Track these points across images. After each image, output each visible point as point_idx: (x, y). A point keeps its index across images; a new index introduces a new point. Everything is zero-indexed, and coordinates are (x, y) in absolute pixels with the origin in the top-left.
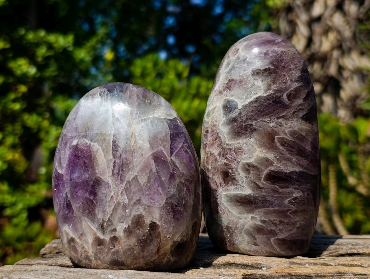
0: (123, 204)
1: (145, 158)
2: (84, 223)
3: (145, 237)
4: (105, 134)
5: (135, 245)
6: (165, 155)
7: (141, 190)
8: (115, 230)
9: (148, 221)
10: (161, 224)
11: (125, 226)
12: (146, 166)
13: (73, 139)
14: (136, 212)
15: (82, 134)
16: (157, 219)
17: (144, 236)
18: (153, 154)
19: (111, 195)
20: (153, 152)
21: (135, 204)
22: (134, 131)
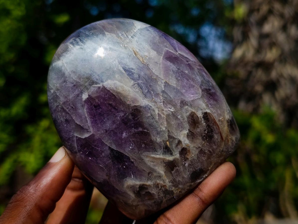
0: (172, 113)
1: (161, 64)
2: (147, 160)
3: (207, 131)
4: (110, 68)
5: (203, 144)
6: (173, 53)
7: (178, 91)
8: (180, 142)
9: (200, 114)
10: (211, 111)
11: (186, 132)
12: (167, 70)
13: (80, 95)
14: (187, 113)
15: (87, 84)
16: (205, 108)
17: (205, 130)
18: (163, 57)
19: (157, 113)
20: (163, 55)
21: (181, 107)
22: (134, 49)
